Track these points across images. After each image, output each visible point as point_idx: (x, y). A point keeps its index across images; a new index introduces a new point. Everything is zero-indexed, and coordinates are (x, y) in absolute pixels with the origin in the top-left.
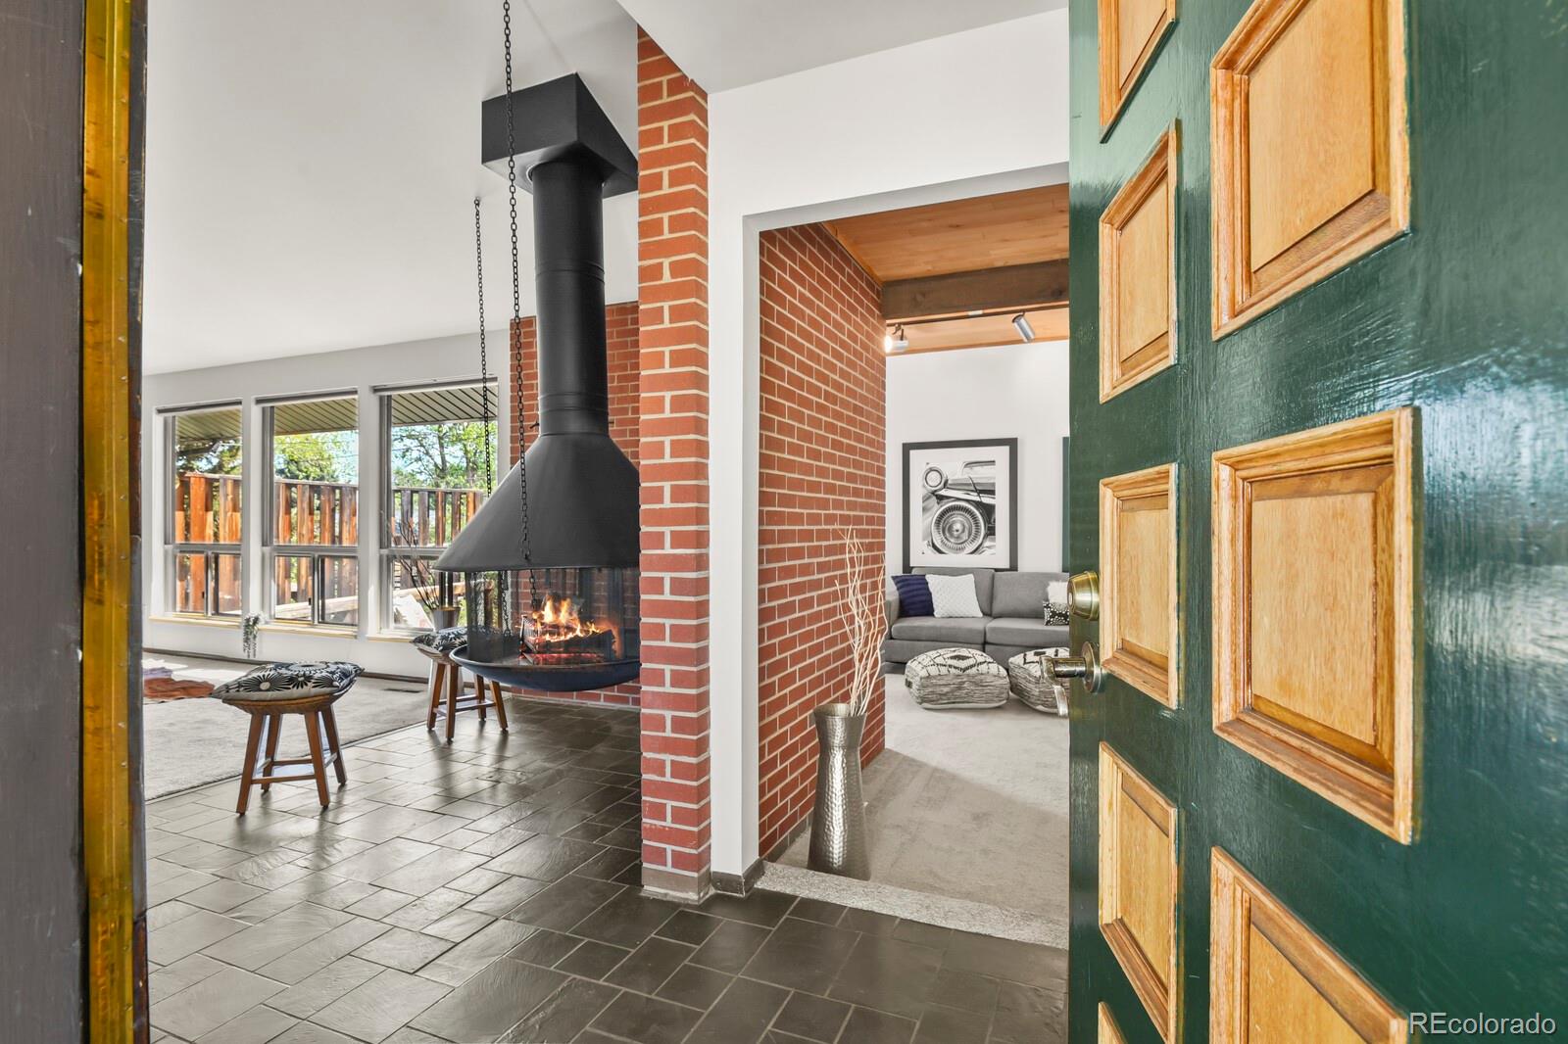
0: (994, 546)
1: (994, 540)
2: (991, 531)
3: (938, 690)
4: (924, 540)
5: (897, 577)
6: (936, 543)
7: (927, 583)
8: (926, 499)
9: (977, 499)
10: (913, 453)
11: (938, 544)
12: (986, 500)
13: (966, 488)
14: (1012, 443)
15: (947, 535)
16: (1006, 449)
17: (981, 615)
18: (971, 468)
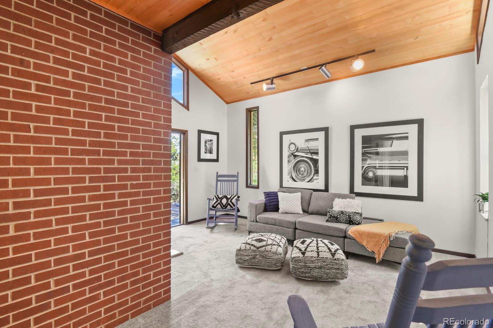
0: (318, 179)
1: (318, 176)
2: (317, 172)
4: (288, 175)
5: (266, 192)
6: (293, 176)
7: (278, 196)
8: (289, 157)
9: (311, 156)
10: (284, 136)
12: (315, 157)
13: (306, 151)
14: (326, 130)
15: (298, 173)
16: (323, 133)
17: (302, 212)
18: (308, 142)
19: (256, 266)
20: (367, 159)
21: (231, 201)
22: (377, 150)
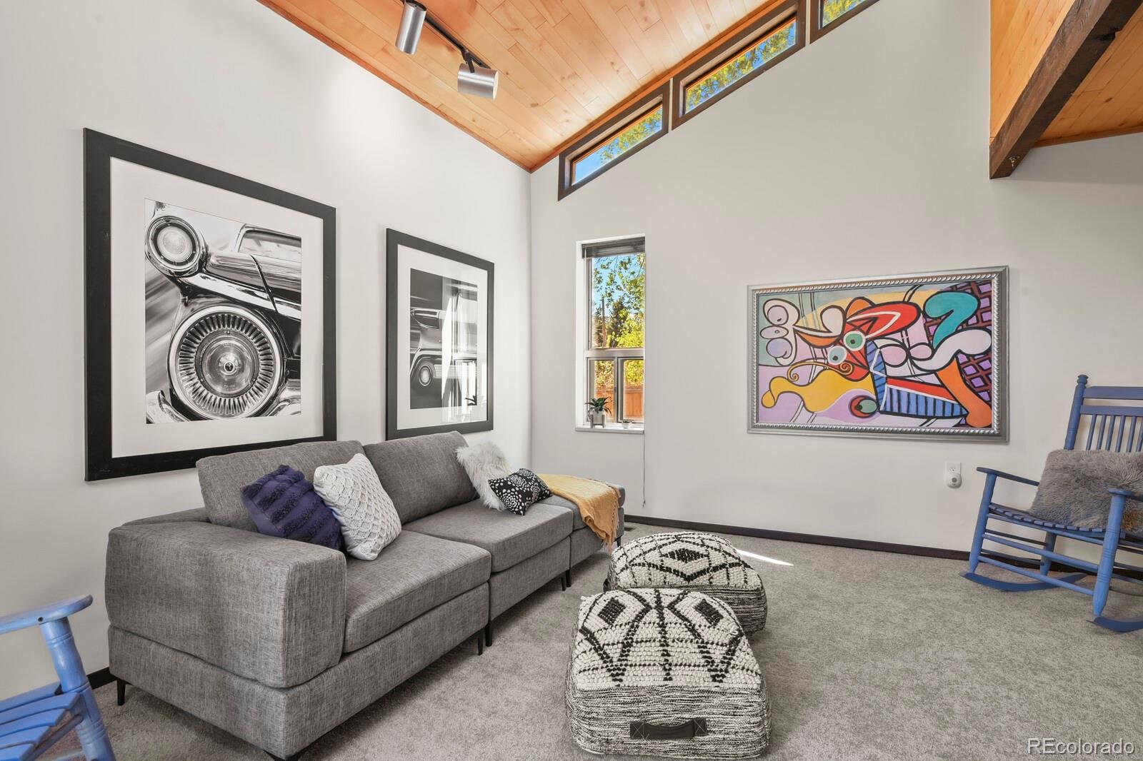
0: (298, 398)
1: (297, 387)
2: (292, 371)
4: (149, 390)
6: (180, 397)
8: (153, 289)
9: (268, 305)
10: (115, 166)
11: (186, 397)
12: (285, 310)
13: (247, 279)
14: (327, 218)
15: (208, 376)
17: (401, 530)
18: (258, 241)
20: (419, 334)
22: (435, 313)
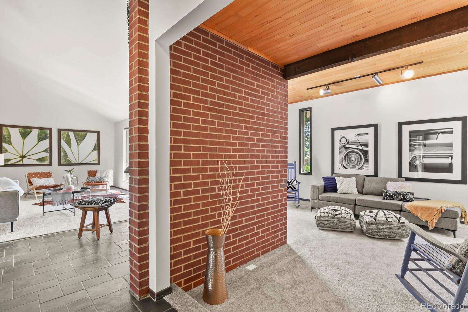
0: (368, 166)
1: (368, 164)
2: (367, 161)
3: (324, 222)
4: (339, 164)
5: (324, 177)
6: (344, 165)
7: (336, 180)
8: (340, 148)
9: (361, 148)
10: (335, 132)
12: (365, 148)
13: (356, 144)
14: (376, 126)
15: (349, 162)
16: (373, 129)
17: (357, 193)
18: (358, 136)
19: (334, 228)
20: (414, 150)
21: (292, 184)
22: (424, 142)
